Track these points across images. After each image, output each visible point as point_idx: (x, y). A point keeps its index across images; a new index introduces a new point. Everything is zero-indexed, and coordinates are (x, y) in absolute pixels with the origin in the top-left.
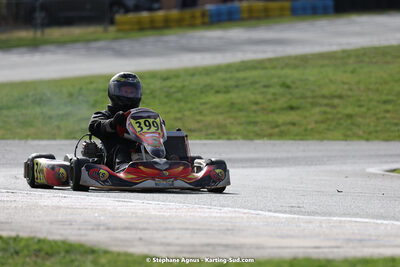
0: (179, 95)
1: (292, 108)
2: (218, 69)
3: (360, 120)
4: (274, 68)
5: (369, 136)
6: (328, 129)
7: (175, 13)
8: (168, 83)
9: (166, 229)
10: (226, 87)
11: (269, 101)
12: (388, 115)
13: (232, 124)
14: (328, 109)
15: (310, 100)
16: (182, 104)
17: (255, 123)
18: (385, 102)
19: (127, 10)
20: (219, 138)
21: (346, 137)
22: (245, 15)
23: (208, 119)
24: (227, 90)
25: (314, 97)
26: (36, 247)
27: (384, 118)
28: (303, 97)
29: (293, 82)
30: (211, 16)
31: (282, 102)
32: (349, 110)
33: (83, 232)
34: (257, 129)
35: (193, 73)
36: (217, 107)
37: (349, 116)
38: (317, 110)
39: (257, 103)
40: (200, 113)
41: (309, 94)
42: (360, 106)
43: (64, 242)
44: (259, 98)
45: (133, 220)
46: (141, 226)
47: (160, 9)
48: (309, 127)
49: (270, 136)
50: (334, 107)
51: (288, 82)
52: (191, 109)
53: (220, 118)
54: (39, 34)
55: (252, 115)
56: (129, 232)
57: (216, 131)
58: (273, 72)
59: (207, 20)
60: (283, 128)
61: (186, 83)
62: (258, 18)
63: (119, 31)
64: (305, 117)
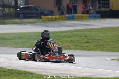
0: (57, 38)
1: (87, 42)
2: (68, 31)
3: (105, 46)
4: (83, 32)
5: (107, 50)
6: (97, 48)
7: (58, 16)
8: (55, 34)
9: (51, 69)
10: (70, 36)
11: (82, 40)
12: (113, 45)
13: (71, 46)
14: (97, 43)
15: (92, 40)
16: (58, 40)
17: (77, 46)
18: (112, 42)
19: (45, 15)
20: (68, 49)
21: (101, 51)
22: (77, 18)
23: (65, 44)
24: (70, 37)
25: (93, 40)
26: (17, 72)
27: (112, 46)
28: (91, 39)
29: (88, 36)
30: (67, 17)
31: (85, 41)
32: (102, 43)
33: (30, 69)
34: (78, 47)
35: (61, 32)
36: (67, 41)
37: (102, 45)
38: (94, 43)
39: (78, 41)
40: (63, 43)
41: (92, 39)
42: (106, 42)
43: (24, 71)
44: (79, 39)
45: (43, 67)
46: (44, 69)
47: (53, 15)
48: (92, 47)
49: (81, 49)
50: (98, 42)
51: (87, 35)
52: (60, 42)
53: (68, 44)
54: (21, 21)
55: (77, 44)
56: (41, 70)
57: (67, 47)
58: (83, 33)
59: (66, 19)
60: (85, 47)
61: (59, 35)
62: (80, 19)
63: (42, 21)
64: (91, 45)
